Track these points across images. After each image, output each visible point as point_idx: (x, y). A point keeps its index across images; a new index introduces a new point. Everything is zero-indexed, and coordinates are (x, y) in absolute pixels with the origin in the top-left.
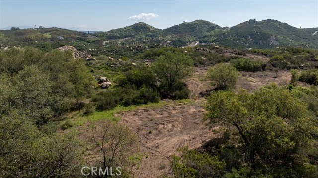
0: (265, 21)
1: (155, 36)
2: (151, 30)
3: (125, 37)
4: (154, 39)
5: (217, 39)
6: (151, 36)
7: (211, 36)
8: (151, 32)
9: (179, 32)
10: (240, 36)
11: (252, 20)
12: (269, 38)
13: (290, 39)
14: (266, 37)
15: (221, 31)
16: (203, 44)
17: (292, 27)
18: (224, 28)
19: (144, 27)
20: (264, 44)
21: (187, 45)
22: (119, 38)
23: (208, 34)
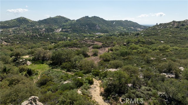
0: (93, 17)
1: (34, 26)
2: (30, 22)
3: (13, 27)
4: (34, 28)
5: (71, 27)
6: (31, 26)
7: (67, 25)
8: (30, 23)
9: (48, 23)
10: (82, 25)
11: (86, 16)
12: (96, 26)
13: (105, 26)
14: (94, 25)
15: (71, 22)
16: (64, 30)
17: (105, 20)
18: (73, 21)
19: (25, 20)
20: (94, 29)
21: (55, 31)
22: (9, 27)
23: (65, 24)
